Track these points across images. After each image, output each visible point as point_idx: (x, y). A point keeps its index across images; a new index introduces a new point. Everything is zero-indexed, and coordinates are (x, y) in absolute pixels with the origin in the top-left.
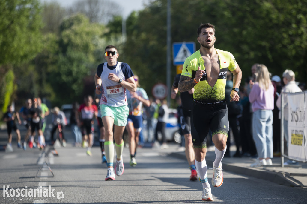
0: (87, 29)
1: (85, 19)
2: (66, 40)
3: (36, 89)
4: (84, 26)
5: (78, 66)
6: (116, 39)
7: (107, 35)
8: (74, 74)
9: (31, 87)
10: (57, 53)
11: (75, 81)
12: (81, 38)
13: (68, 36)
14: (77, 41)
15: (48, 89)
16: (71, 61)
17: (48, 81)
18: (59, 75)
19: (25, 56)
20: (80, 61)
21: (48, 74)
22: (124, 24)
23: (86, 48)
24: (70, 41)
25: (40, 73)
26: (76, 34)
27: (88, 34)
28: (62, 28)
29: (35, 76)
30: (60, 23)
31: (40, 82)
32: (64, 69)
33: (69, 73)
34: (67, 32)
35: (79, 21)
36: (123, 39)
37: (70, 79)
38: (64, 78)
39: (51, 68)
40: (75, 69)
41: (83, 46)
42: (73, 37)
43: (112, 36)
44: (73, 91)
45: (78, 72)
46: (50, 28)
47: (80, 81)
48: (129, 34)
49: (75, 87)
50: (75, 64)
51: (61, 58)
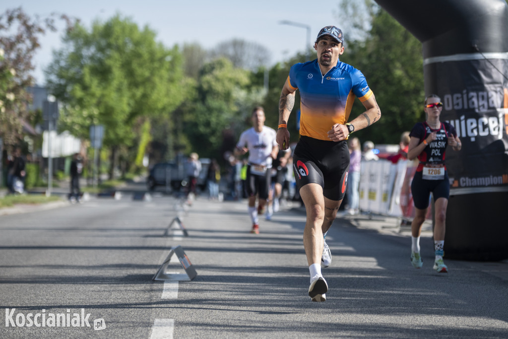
0: (230, 75)
1: (228, 63)
2: (205, 87)
3: (170, 140)
4: (227, 72)
5: (218, 116)
6: (258, 91)
7: (248, 88)
8: (213, 125)
9: (165, 137)
10: (195, 101)
11: (213, 133)
12: (223, 85)
13: (208, 83)
14: (218, 87)
15: (183, 140)
16: (210, 110)
17: (184, 131)
18: (195, 125)
19: (164, 109)
20: (220, 111)
21: (185, 123)
22: (266, 76)
23: (227, 96)
24: (210, 88)
25: (175, 121)
26: (217, 79)
27: (230, 80)
28: (203, 72)
29: (170, 125)
30: (200, 66)
31: (175, 132)
32: (202, 119)
33: (208, 124)
34: (208, 78)
35: (221, 65)
36: (264, 91)
37: (208, 131)
38: (202, 129)
39: (188, 117)
40: (213, 120)
41: (225, 94)
42: (213, 83)
43: (254, 89)
44: (211, 144)
45: (218, 124)
46: (189, 73)
47: (218, 134)
48: (271, 87)
49: (213, 139)
50: (215, 114)
51: (199, 106)
